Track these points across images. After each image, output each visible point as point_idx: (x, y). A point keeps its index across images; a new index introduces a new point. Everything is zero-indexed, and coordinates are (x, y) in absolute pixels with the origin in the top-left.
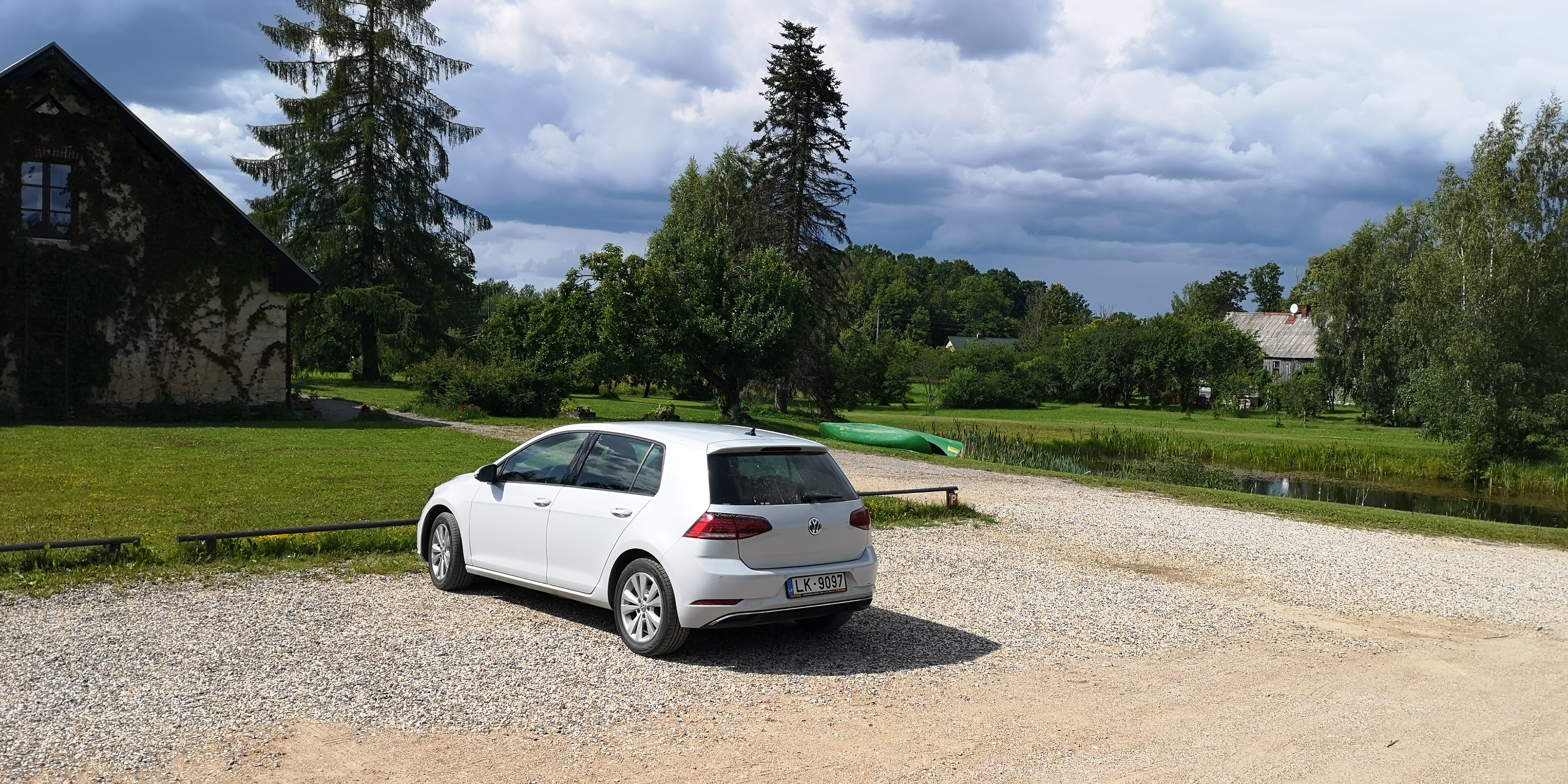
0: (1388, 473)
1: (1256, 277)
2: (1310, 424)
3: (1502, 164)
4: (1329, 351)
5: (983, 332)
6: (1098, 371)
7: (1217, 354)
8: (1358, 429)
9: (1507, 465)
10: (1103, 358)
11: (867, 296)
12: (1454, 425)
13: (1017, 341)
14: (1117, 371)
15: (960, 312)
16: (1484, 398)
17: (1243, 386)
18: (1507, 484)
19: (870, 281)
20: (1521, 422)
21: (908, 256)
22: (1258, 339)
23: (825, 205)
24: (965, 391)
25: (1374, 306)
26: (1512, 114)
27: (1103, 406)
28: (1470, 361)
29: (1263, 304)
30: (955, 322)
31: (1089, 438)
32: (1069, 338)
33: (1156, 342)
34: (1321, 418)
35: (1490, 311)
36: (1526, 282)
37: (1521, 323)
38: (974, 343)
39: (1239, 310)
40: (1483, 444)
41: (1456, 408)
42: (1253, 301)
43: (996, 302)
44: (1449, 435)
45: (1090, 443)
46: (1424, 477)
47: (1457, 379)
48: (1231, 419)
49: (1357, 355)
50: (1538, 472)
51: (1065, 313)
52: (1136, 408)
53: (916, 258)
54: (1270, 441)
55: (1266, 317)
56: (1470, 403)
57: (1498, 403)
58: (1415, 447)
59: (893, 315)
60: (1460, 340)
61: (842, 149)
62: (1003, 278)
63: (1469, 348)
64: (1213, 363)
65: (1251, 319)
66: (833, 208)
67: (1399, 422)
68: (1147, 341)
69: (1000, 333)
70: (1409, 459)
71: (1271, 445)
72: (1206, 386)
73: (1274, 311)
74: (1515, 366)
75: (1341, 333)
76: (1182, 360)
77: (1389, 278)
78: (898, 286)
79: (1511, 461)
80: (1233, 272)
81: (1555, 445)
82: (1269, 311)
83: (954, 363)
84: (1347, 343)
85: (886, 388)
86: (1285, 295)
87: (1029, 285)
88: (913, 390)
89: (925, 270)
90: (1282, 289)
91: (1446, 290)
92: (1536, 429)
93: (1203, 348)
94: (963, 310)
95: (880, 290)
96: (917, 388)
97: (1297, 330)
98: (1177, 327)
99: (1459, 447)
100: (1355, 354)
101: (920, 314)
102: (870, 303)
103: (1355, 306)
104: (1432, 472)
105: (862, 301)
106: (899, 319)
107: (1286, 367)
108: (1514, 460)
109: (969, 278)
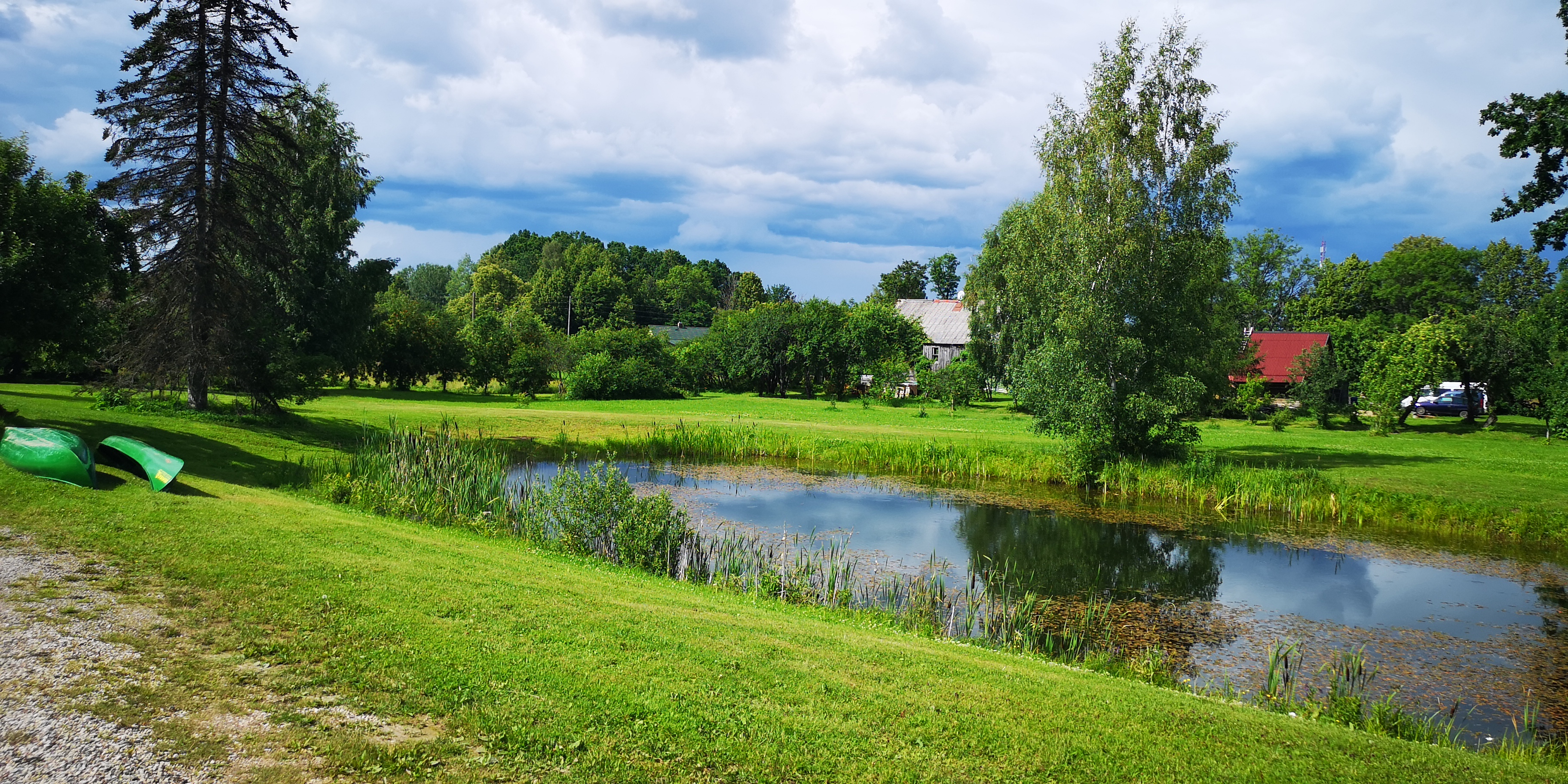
0: (993, 477)
1: (935, 267)
2: (959, 413)
5: (690, 321)
6: (751, 358)
9: (1125, 467)
10: (757, 343)
11: (569, 284)
12: (1067, 415)
15: (668, 301)
16: (1097, 382)
17: (901, 373)
18: (1124, 491)
19: (573, 268)
20: (1140, 411)
21: (618, 245)
22: (922, 326)
24: (597, 379)
26: (1129, 31)
27: (761, 395)
28: (1081, 335)
29: (940, 292)
30: (662, 311)
32: (731, 322)
33: (811, 325)
34: (973, 406)
35: (1108, 275)
39: (918, 297)
40: (1099, 439)
42: (931, 290)
43: (704, 291)
44: (1060, 428)
46: (1033, 480)
47: (1069, 359)
48: (880, 408)
50: (1162, 474)
52: (792, 397)
53: (627, 246)
55: (939, 304)
56: (1083, 389)
57: (1114, 388)
58: (1027, 442)
59: (595, 303)
60: (1071, 309)
62: (714, 269)
63: (1082, 320)
64: (867, 349)
65: (921, 306)
70: (1019, 457)
72: (867, 374)
73: (947, 298)
74: (1134, 343)
78: (602, 274)
79: (1131, 461)
80: (914, 262)
81: (1180, 440)
82: (943, 299)
87: (736, 276)
89: (634, 259)
90: (958, 279)
92: (1158, 420)
93: (857, 333)
94: (671, 299)
95: (582, 277)
97: (963, 317)
99: (1072, 443)
100: (1005, 339)
101: (623, 302)
102: (572, 290)
104: (1042, 475)
105: (563, 288)
106: (601, 307)
107: (944, 354)
108: (1134, 459)
109: (677, 268)
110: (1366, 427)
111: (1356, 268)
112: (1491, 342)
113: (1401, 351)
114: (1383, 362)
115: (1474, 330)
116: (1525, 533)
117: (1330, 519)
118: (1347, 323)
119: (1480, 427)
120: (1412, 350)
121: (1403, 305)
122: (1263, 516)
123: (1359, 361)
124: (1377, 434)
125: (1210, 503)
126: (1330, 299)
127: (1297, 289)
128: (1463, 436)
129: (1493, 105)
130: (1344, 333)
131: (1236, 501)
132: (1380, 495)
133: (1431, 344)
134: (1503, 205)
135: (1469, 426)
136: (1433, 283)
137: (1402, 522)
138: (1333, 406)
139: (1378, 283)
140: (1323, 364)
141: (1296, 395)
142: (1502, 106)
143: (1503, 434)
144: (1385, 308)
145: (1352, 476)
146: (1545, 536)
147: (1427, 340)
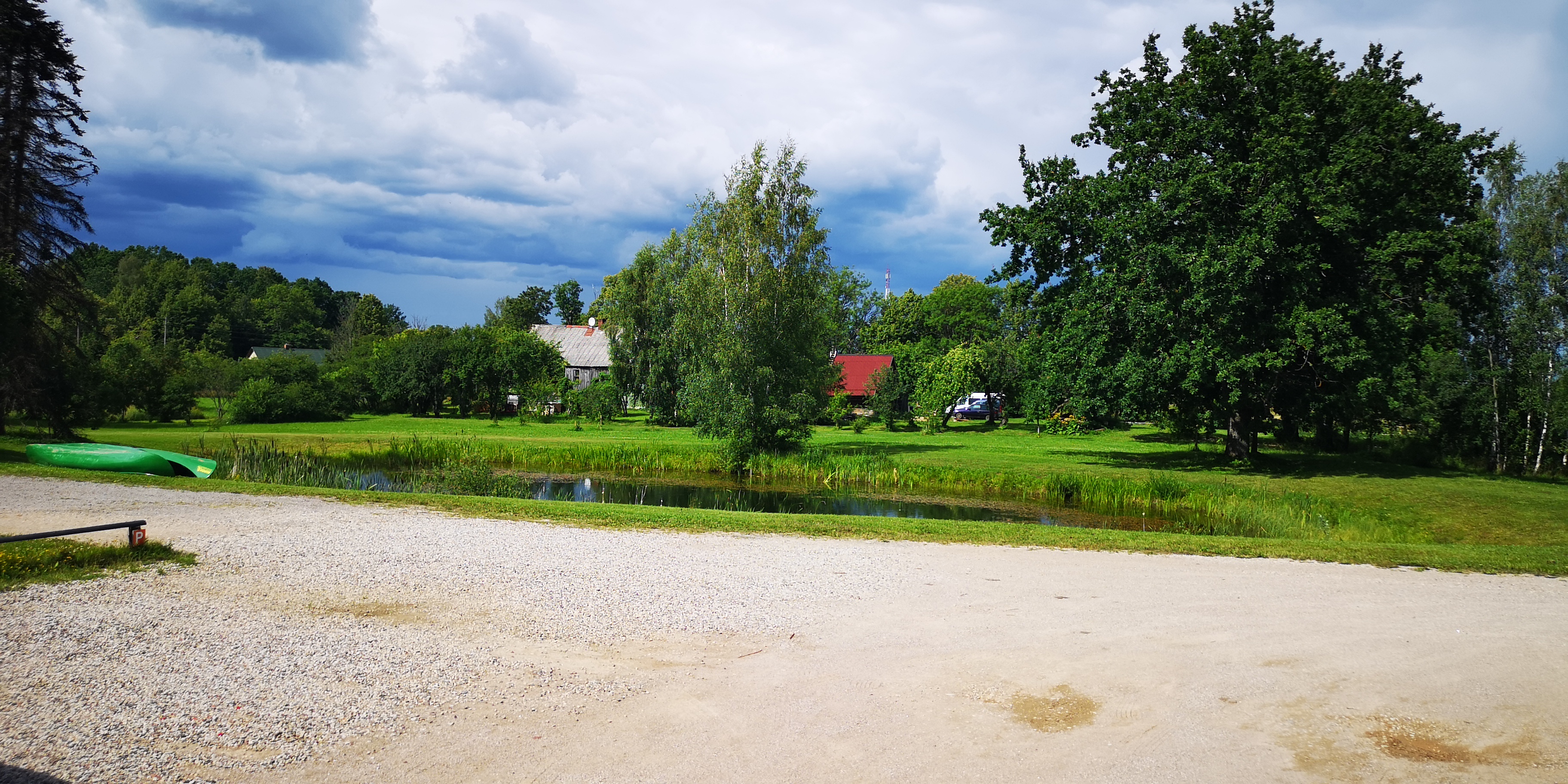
0: (669, 469)
1: (559, 293)
2: (606, 426)
3: (754, 193)
4: (621, 360)
5: (292, 342)
6: (407, 381)
7: (522, 363)
8: (646, 430)
9: (763, 457)
10: (413, 367)
11: (153, 303)
12: (721, 423)
13: (329, 352)
14: (427, 381)
15: (266, 321)
16: (744, 398)
17: (546, 394)
18: (763, 474)
19: (156, 286)
20: (772, 418)
21: (203, 260)
22: (560, 350)
23: (55, 183)
24: (261, 404)
25: (657, 319)
26: (760, 149)
27: (414, 416)
28: (733, 365)
29: (566, 318)
30: (261, 332)
31: (388, 448)
32: (378, 348)
33: (465, 351)
34: (615, 421)
35: (748, 322)
36: (773, 297)
37: (771, 333)
38: (278, 354)
39: (545, 323)
40: (745, 439)
41: (722, 407)
42: (557, 315)
43: (306, 311)
44: (717, 432)
45: (390, 454)
46: (698, 470)
47: (723, 382)
48: (535, 424)
49: (645, 363)
50: (787, 461)
51: (378, 324)
52: (447, 417)
53: (214, 262)
54: (567, 444)
55: (568, 329)
56: (733, 403)
57: (755, 402)
58: (691, 443)
59: (186, 324)
60: (724, 347)
61: (75, 119)
62: (314, 287)
63: (732, 354)
64: (519, 372)
65: (555, 331)
66: (67, 189)
67: (681, 423)
68: (456, 350)
69: (312, 343)
70: (686, 455)
71: (567, 447)
72: (513, 394)
73: (576, 324)
74: (767, 370)
75: (630, 343)
76: (490, 369)
77: (668, 295)
78: (192, 293)
79: (766, 453)
80: (539, 287)
81: (798, 438)
82: (571, 324)
83: (251, 374)
84: (636, 352)
85: (165, 402)
86: (585, 310)
87: (342, 296)
88: (199, 405)
89: (224, 277)
90: (582, 304)
91: (711, 303)
92: (784, 424)
93: (509, 357)
94: (270, 319)
95: (169, 296)
96: (205, 402)
97: (594, 341)
98: (485, 337)
99: (725, 442)
100: (643, 363)
101: (218, 323)
102: (157, 310)
103: (642, 320)
104: (704, 466)
105: (147, 308)
106: (191, 329)
107: (585, 376)
108: (768, 452)
109: (276, 287)
110: (918, 429)
111: (912, 300)
112: (1002, 363)
113: (942, 370)
114: (931, 379)
115: (991, 354)
116: (1003, 487)
117: (894, 485)
118: (906, 347)
119: (996, 426)
120: (950, 370)
121: (948, 331)
122: (853, 485)
123: (914, 377)
124: (927, 433)
125: (820, 479)
126: (893, 325)
127: (868, 318)
128: (986, 433)
129: (987, 211)
130: (904, 355)
131: (836, 477)
132: (923, 468)
133: (962, 364)
134: (992, 274)
135: (990, 426)
136: (968, 313)
137: (936, 484)
138: (897, 413)
139: (929, 313)
140: (889, 381)
141: (870, 405)
142: (991, 212)
143: (1012, 431)
144: (934, 334)
145: (909, 458)
146: (1014, 488)
147: (960, 362)
